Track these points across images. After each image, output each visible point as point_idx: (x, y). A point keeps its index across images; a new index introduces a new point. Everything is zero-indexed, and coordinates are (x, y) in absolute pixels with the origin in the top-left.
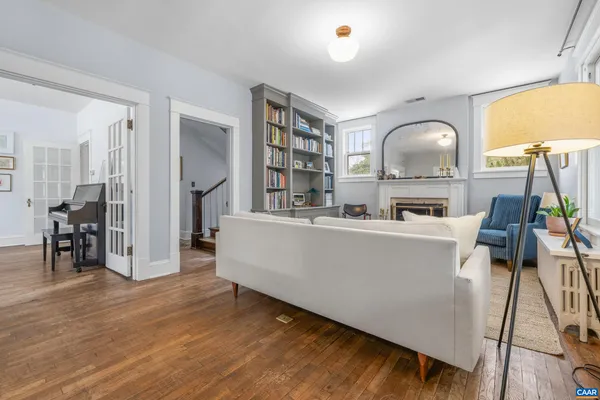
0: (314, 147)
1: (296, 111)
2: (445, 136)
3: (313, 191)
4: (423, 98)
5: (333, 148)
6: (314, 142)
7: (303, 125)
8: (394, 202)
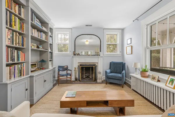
0: (43, 37)
1: (33, 12)
2: (87, 41)
3: (43, 61)
4: (91, 26)
5: (52, 40)
6: (44, 34)
7: (37, 23)
8: (79, 64)
